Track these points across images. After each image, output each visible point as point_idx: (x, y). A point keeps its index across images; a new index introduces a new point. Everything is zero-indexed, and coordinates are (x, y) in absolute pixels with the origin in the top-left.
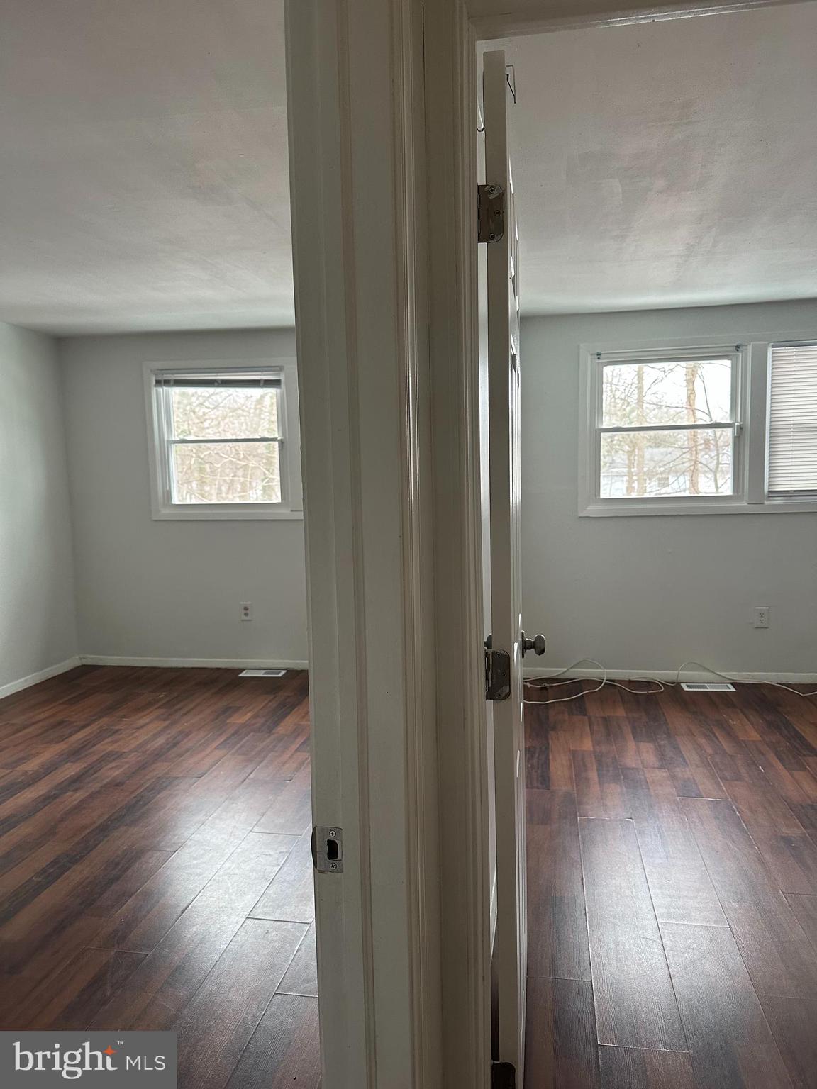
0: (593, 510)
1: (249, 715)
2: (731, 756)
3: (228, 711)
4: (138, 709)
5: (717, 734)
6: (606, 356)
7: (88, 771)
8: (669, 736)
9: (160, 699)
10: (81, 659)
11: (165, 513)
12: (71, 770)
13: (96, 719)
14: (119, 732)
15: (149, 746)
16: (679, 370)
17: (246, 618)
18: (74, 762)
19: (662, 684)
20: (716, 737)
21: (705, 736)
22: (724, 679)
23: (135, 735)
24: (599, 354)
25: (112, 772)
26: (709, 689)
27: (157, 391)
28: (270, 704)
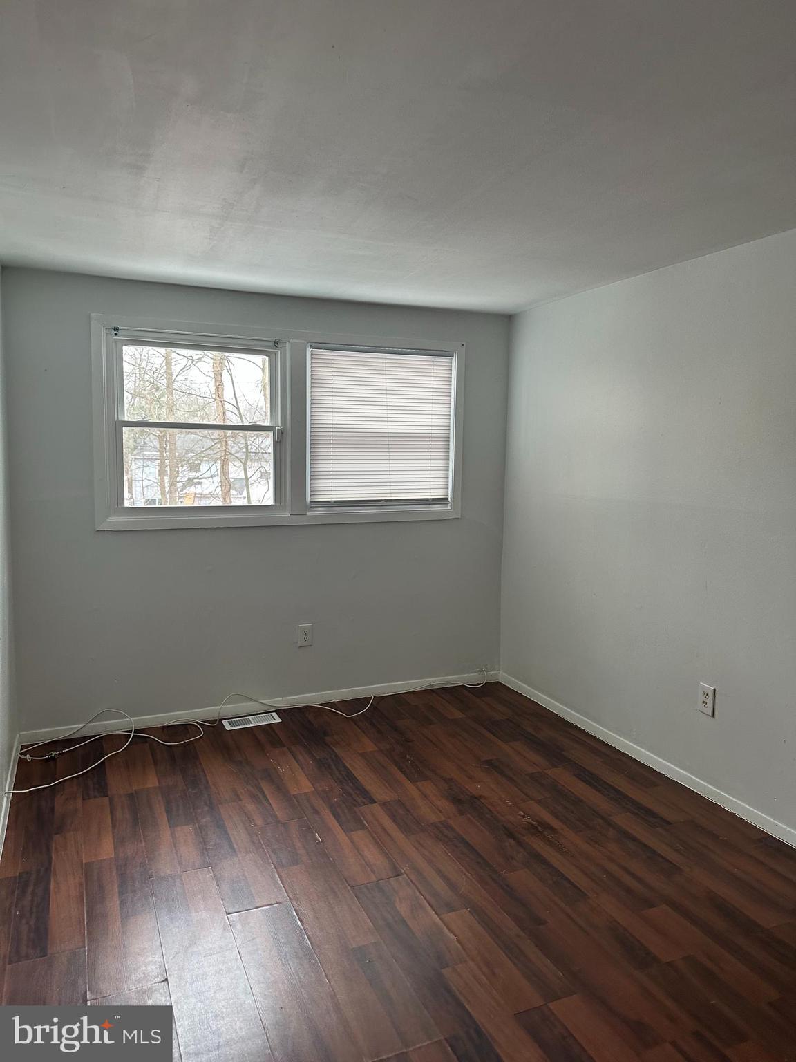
0: (114, 521)
2: (284, 824)
5: (266, 792)
6: (124, 333)
8: (212, 807)
16: (207, 360)
19: (200, 724)
20: (265, 796)
21: (253, 797)
22: (269, 707)
24: (116, 329)
26: (255, 722)
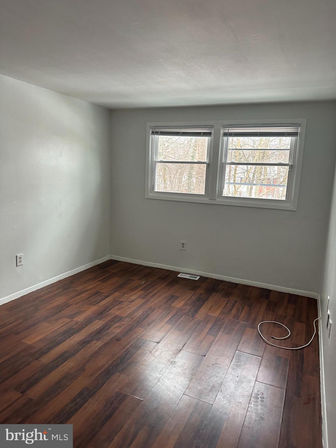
1: (183, 302)
3: (172, 298)
4: (133, 289)
7: (104, 327)
9: (142, 285)
10: (110, 256)
11: (151, 195)
12: (98, 324)
13: (112, 293)
14: (122, 303)
15: (135, 314)
17: (182, 248)
18: (100, 320)
23: (129, 306)
25: (116, 330)
27: (152, 136)
28: (193, 297)
